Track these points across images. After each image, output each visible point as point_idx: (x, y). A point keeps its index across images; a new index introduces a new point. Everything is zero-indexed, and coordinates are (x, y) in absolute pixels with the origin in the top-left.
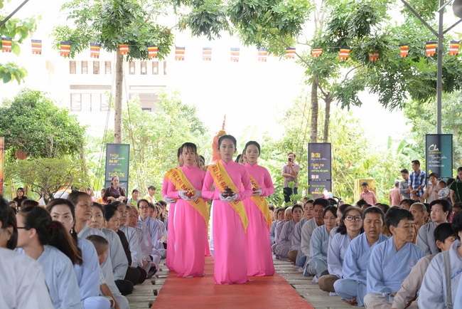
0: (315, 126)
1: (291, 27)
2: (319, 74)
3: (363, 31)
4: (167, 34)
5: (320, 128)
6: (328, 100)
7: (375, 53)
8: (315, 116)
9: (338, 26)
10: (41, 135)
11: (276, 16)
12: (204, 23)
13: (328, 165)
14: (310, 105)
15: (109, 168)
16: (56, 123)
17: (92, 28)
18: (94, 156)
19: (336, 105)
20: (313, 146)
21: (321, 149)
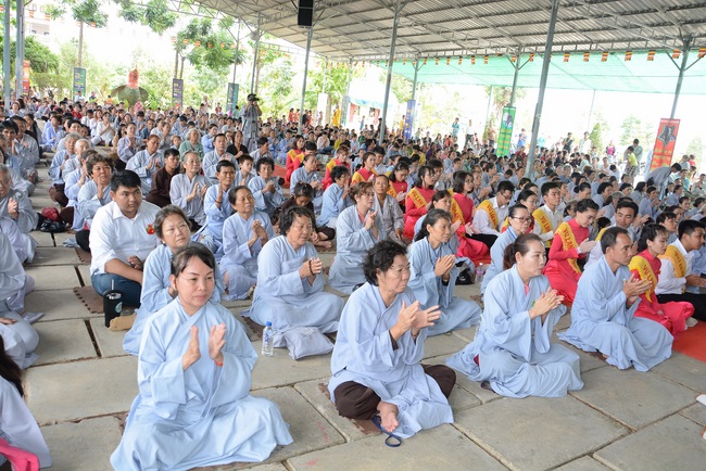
0: (176, 71)
1: (170, 24)
2: (180, 47)
3: (205, 33)
4: (106, 16)
5: (179, 73)
6: (183, 59)
7: (210, 44)
8: (177, 67)
9: (192, 27)
10: (39, 59)
11: (165, 19)
12: (131, 17)
13: (182, 90)
14: (174, 61)
15: (75, 80)
16: (46, 53)
17: (69, 9)
18: (66, 73)
19: (187, 62)
20: (175, 80)
21: (178, 82)
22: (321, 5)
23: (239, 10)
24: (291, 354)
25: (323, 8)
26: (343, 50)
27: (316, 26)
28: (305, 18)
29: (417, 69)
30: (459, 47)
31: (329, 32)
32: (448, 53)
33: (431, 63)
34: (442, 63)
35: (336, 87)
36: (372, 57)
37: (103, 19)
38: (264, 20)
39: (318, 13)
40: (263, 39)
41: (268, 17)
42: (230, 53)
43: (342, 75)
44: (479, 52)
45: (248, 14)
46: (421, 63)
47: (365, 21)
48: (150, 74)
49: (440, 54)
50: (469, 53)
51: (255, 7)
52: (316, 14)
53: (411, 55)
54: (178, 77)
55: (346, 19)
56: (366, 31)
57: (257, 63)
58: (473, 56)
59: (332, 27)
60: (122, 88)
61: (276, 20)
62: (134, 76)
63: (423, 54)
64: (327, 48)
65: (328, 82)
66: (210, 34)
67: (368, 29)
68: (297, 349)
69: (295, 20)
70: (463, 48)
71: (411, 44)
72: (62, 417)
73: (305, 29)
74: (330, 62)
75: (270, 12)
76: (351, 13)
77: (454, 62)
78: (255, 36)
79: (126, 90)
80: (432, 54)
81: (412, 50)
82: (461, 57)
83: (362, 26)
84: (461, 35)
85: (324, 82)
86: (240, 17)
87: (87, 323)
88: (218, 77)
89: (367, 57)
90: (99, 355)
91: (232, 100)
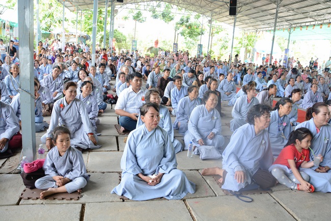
1: (172, 19)
2: (177, 29)
3: (187, 22)
4: (145, 18)
5: (176, 41)
6: (178, 34)
7: (190, 27)
8: (175, 38)
9: (182, 20)
10: (119, 38)
11: (170, 17)
12: (155, 17)
13: (177, 48)
15: (133, 45)
16: (122, 35)
17: (131, 16)
19: (180, 35)
20: (174, 44)
21: (176, 45)
22: (240, 5)
23: (203, 10)
24: (200, 157)
25: (242, 6)
26: (253, 26)
27: (238, 15)
28: (233, 12)
29: (290, 33)
30: (313, 20)
31: (245, 18)
32: (307, 24)
33: (298, 30)
34: (304, 29)
35: (249, 45)
36: (267, 29)
37: (144, 19)
38: (214, 14)
39: (239, 9)
40: (213, 23)
41: (216, 13)
42: (199, 30)
43: (252, 38)
44: (325, 21)
45: (207, 12)
46: (292, 30)
47: (263, 11)
48: (164, 42)
49: (303, 24)
50: (319, 22)
51: (210, 9)
52: (238, 10)
53: (287, 26)
54: (176, 43)
55: (254, 11)
56: (263, 16)
57: (211, 34)
58: (321, 24)
59: (246, 15)
60: (152, 48)
61: (220, 14)
62: (157, 43)
63: (293, 26)
64: (245, 26)
65: (245, 42)
66: (189, 23)
67: (264, 14)
68: (203, 156)
69: (228, 13)
70: (316, 21)
71: (287, 21)
72: (98, 170)
73: (232, 17)
74: (246, 32)
75: (217, 10)
76: (255, 8)
77: (310, 28)
78: (210, 21)
79: (153, 49)
80: (298, 25)
81: (287, 24)
82: (314, 25)
83: (261, 14)
84: (315, 13)
85: (243, 42)
86: (203, 14)
87: (117, 138)
88: (194, 42)
89: (264, 29)
90: (118, 150)
91: (200, 51)
